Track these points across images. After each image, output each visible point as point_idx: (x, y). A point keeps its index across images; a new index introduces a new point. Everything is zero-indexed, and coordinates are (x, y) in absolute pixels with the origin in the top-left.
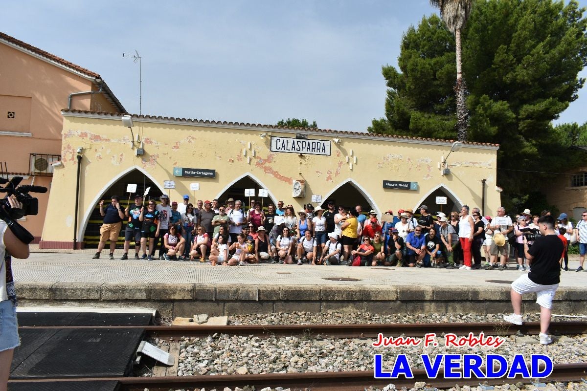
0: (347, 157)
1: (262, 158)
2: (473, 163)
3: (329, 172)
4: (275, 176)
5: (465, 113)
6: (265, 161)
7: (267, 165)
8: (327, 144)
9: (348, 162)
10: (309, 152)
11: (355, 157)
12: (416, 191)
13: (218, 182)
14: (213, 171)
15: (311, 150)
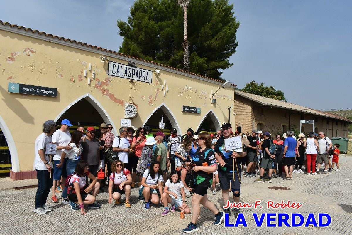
0: (162, 86)
1: (101, 80)
2: (225, 96)
3: (151, 97)
4: (111, 99)
5: (189, 61)
6: (103, 83)
7: (104, 87)
8: (150, 73)
9: (163, 90)
10: (137, 79)
11: (167, 86)
12: (199, 114)
13: (59, 101)
14: (55, 90)
15: (139, 78)
